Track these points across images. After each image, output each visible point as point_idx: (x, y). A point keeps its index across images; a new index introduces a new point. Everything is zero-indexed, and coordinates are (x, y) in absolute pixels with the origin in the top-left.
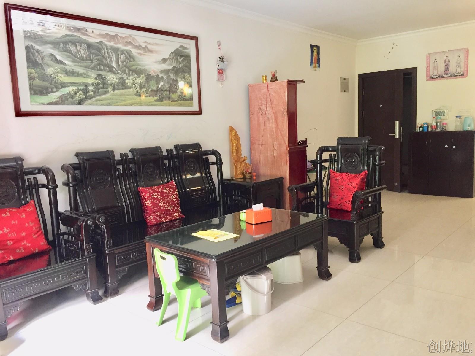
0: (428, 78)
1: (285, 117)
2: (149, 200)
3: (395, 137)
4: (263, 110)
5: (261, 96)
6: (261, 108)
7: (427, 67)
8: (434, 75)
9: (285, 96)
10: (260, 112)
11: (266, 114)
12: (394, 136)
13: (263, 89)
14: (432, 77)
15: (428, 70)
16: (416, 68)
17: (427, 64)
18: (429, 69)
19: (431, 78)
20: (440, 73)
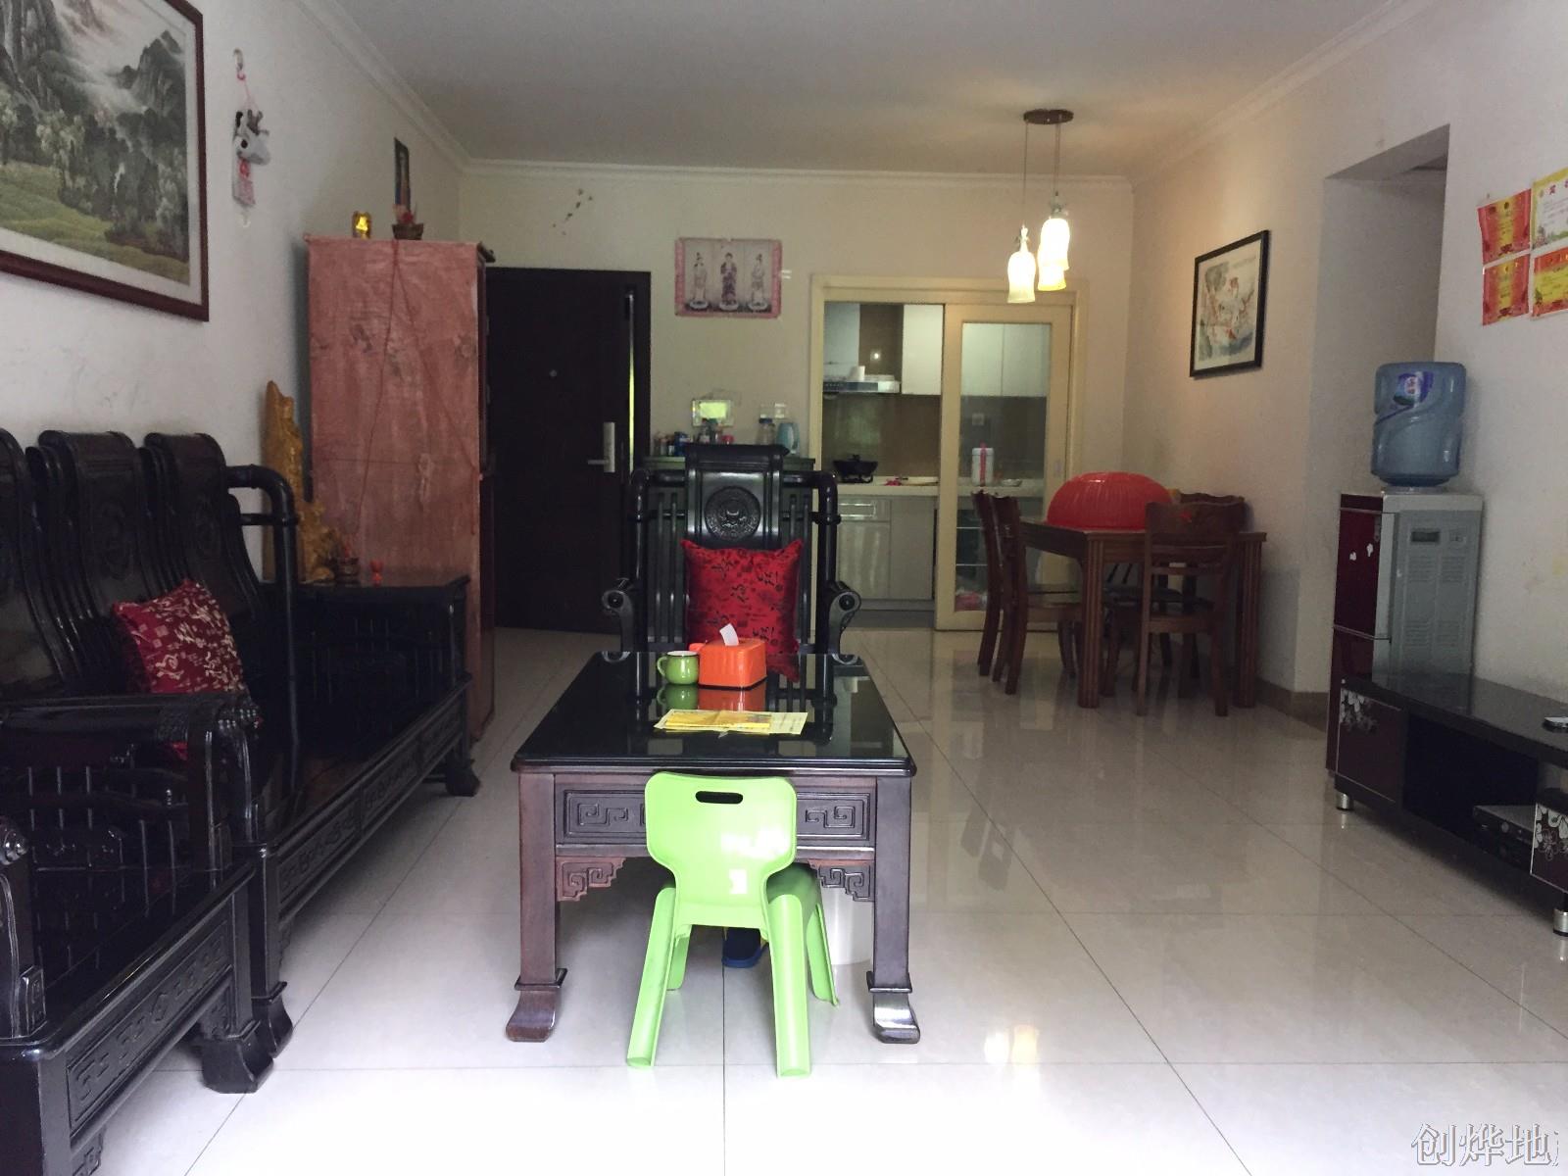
0: (681, 307)
1: (470, 369)
2: (172, 653)
3: (606, 470)
4: (374, 335)
5: (365, 285)
6: (365, 327)
7: (677, 276)
8: (697, 299)
9: (467, 296)
10: (360, 341)
11: (385, 350)
12: (601, 467)
13: (374, 262)
14: (692, 304)
15: (680, 286)
16: (648, 274)
17: (677, 265)
18: (683, 281)
19: (688, 309)
20: (711, 297)
